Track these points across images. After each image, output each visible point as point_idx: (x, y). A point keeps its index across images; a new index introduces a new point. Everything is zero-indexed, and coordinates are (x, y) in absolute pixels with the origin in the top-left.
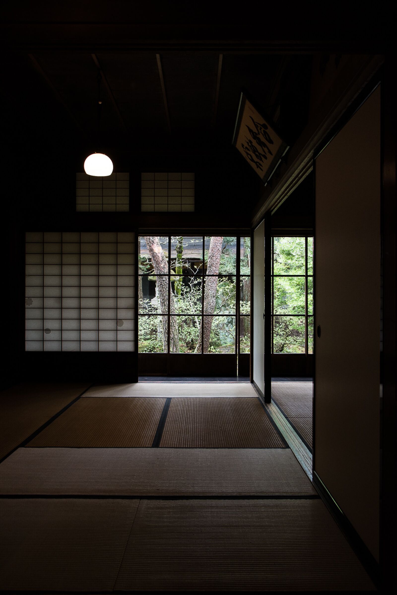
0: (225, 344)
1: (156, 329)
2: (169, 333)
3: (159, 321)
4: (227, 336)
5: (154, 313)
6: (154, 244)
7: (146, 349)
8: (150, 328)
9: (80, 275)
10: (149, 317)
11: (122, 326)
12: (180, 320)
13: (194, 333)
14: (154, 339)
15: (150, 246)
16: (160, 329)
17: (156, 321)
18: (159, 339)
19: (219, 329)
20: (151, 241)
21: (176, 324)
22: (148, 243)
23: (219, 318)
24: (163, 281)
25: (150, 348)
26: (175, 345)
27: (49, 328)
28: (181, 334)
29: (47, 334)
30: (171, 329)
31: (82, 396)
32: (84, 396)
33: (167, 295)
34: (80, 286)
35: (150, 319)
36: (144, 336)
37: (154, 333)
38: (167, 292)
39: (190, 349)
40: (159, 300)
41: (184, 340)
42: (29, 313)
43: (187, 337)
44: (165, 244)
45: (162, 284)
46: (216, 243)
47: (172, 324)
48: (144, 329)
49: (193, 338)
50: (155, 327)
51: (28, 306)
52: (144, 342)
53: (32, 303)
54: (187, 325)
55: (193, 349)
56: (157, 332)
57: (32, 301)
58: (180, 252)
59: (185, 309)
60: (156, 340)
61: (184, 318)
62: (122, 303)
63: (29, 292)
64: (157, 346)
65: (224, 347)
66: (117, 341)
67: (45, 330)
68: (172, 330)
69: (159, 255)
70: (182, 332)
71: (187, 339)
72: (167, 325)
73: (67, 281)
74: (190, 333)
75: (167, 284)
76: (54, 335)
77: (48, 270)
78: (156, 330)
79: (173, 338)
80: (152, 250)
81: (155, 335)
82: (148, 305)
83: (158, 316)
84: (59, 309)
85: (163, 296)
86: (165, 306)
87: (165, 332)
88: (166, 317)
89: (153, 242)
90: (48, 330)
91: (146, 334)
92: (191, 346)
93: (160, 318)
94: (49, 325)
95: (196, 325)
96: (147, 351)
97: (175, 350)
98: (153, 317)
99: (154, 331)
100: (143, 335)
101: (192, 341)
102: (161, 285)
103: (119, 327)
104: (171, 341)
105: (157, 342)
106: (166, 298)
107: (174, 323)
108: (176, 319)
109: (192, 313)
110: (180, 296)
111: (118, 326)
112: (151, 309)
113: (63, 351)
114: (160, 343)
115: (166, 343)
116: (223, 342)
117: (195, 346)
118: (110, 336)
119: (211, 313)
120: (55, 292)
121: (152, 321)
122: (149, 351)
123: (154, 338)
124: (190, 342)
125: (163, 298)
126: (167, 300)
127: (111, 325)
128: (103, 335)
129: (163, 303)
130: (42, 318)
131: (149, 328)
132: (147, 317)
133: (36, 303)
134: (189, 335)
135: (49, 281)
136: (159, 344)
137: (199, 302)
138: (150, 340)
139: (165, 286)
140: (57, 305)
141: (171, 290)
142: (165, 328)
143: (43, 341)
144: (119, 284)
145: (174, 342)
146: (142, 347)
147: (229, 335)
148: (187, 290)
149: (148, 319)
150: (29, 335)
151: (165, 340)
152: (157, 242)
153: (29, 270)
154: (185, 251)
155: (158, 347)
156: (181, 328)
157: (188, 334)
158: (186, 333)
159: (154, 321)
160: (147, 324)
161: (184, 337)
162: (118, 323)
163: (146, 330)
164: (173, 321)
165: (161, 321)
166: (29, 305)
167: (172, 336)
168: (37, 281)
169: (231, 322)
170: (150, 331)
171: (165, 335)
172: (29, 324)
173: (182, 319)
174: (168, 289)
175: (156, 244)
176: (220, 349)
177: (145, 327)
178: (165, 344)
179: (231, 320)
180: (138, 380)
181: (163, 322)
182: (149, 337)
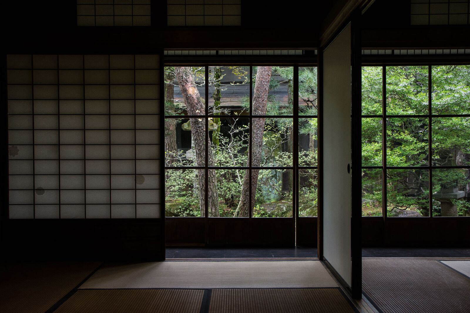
0: (268, 201)
1: (192, 184)
2: (206, 190)
3: (194, 176)
4: (270, 192)
5: (188, 166)
6: (188, 83)
7: (180, 207)
8: (185, 184)
9: (84, 115)
10: (184, 172)
11: (143, 183)
12: (219, 175)
13: (235, 188)
14: (189, 196)
15: (183, 86)
16: (196, 185)
17: (191, 175)
18: (195, 196)
19: (263, 184)
20: (183, 79)
21: (215, 179)
22: (181, 82)
23: (263, 171)
24: (199, 127)
25: (185, 206)
26: (214, 205)
27: (41, 187)
28: (220, 190)
29: (40, 196)
30: (209, 186)
31: (80, 288)
32: (82, 287)
33: (204, 145)
34: (84, 130)
35: (185, 173)
36: (179, 193)
37: (190, 188)
38: (204, 141)
39: (230, 207)
40: (195, 151)
41: (224, 196)
42: (14, 167)
43: (227, 194)
44: (201, 87)
45: (198, 131)
46: (263, 82)
47: (210, 179)
48: (178, 185)
49: (234, 194)
50: (190, 182)
51: (12, 156)
52: (179, 199)
53: (18, 152)
54: (226, 179)
55: (233, 206)
56: (193, 187)
57: (18, 150)
58: (218, 99)
59: (224, 162)
60: (192, 196)
61: (223, 172)
62: (143, 152)
63: (14, 137)
64: (192, 204)
65: (268, 204)
66: (136, 204)
67: (36, 190)
68: (211, 186)
69: (195, 97)
70: (220, 187)
71: (227, 196)
72: (204, 181)
73: (66, 122)
74: (229, 188)
75: (204, 131)
76: (49, 197)
77: (40, 107)
78: (192, 186)
79: (211, 196)
80: (185, 91)
81: (190, 191)
82: (182, 157)
83: (194, 170)
84: (55, 161)
85: (199, 146)
86: (201, 158)
87: (201, 189)
88: (203, 171)
89: (186, 81)
90: (41, 190)
91: (180, 190)
92: (231, 203)
93: (196, 172)
94: (41, 182)
95: (236, 180)
96: (182, 209)
97: (213, 210)
98: (188, 171)
99: (190, 187)
100: (177, 191)
101: (232, 197)
102: (196, 132)
103: (139, 185)
104: (209, 199)
105: (193, 199)
106: (203, 148)
107: (213, 179)
108: (215, 173)
109: (232, 166)
110: (218, 148)
111: (137, 184)
112: (186, 162)
113: (61, 218)
114: (197, 199)
115: (204, 202)
116: (265, 198)
117: (235, 202)
118: (126, 197)
119: (257, 166)
120: (50, 137)
121: (188, 175)
122: (184, 208)
123: (190, 194)
124: (230, 199)
125: (199, 148)
126: (204, 151)
127: (127, 182)
128: (117, 197)
129: (199, 155)
130: (33, 174)
131: (183, 184)
132: (181, 171)
133: (24, 152)
134: (228, 191)
135: (41, 122)
136: (195, 201)
137: (240, 154)
138: (186, 197)
139: (201, 134)
140: (53, 155)
141: (209, 139)
142: (202, 185)
143: (34, 204)
144: (138, 126)
145: (213, 200)
146: (175, 205)
147: (273, 191)
148: (226, 140)
149: (182, 173)
150: (15, 197)
151: (202, 198)
152: (191, 81)
153: (14, 107)
154: (223, 98)
155: (194, 205)
156: (219, 183)
157: (228, 189)
158: (225, 189)
159: (189, 175)
160: (182, 178)
161: (223, 193)
162: (137, 179)
163: (181, 185)
164: (212, 175)
165: (197, 176)
166: (14, 156)
167: (210, 194)
168: (24, 122)
169: (275, 176)
170: (185, 186)
171: (202, 193)
172: (14, 182)
173: (221, 173)
174: (204, 137)
175: (190, 83)
176: (264, 207)
177: (179, 183)
178: (202, 203)
179: (275, 174)
180: (166, 257)
181: (199, 177)
182: (184, 193)
